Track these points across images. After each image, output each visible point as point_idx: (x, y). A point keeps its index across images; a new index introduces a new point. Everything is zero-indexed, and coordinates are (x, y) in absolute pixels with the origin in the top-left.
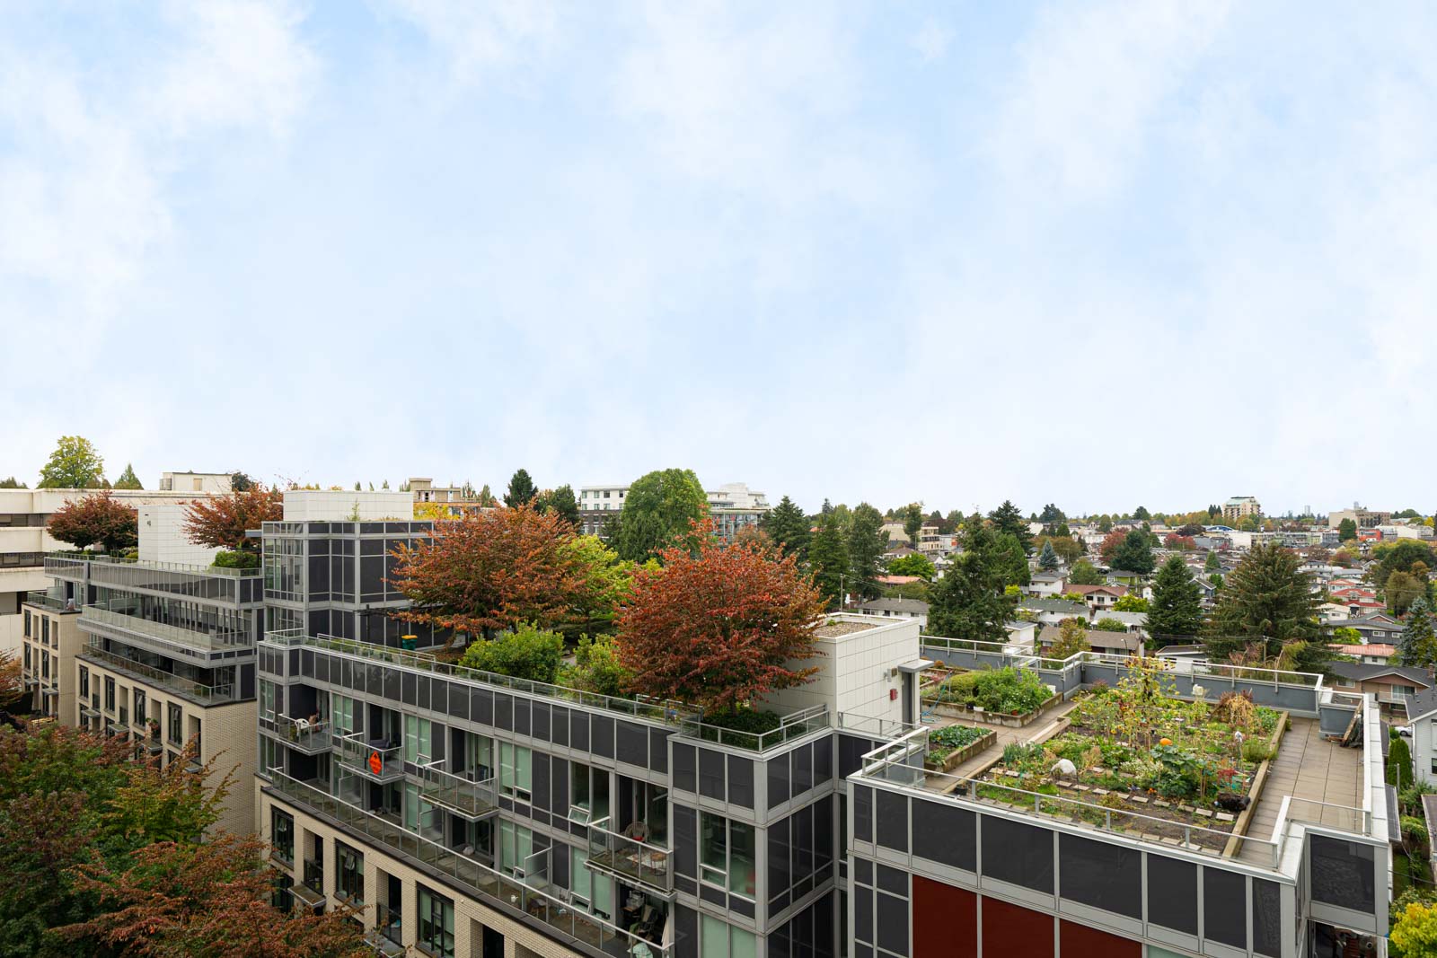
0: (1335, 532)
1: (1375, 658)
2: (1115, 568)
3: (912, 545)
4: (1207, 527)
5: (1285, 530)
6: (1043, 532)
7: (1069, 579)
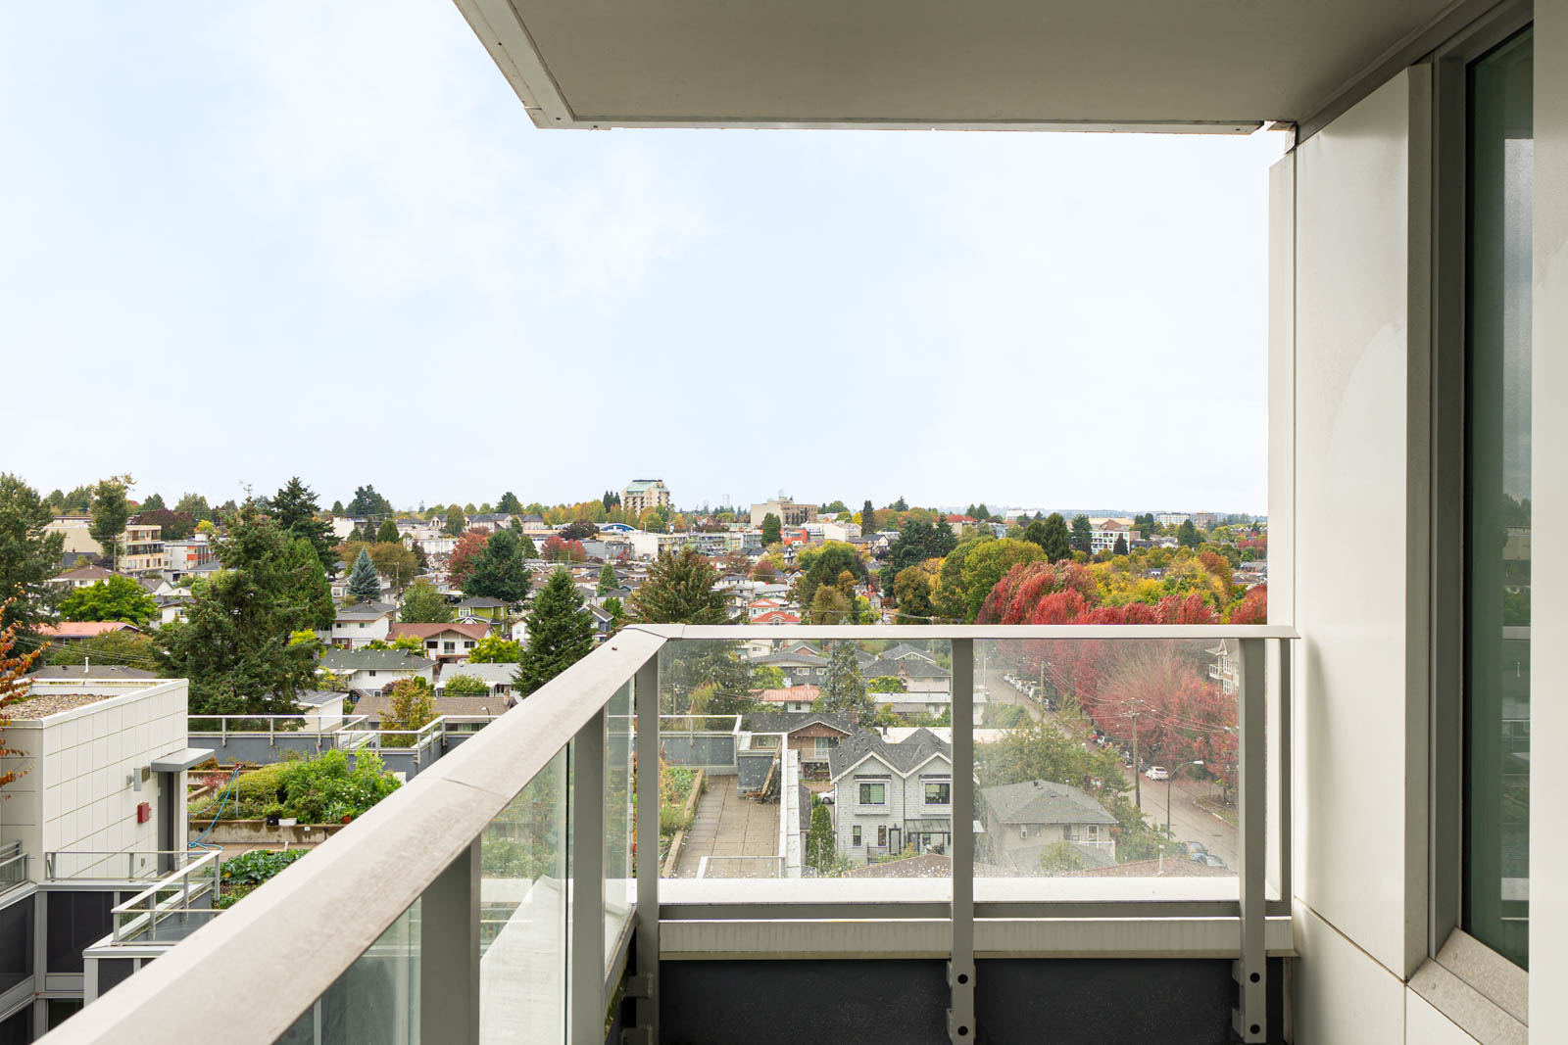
0: (758, 532)
1: (798, 704)
2: (470, 593)
3: (108, 562)
4: (601, 526)
5: (699, 529)
6: (355, 534)
7: (399, 615)
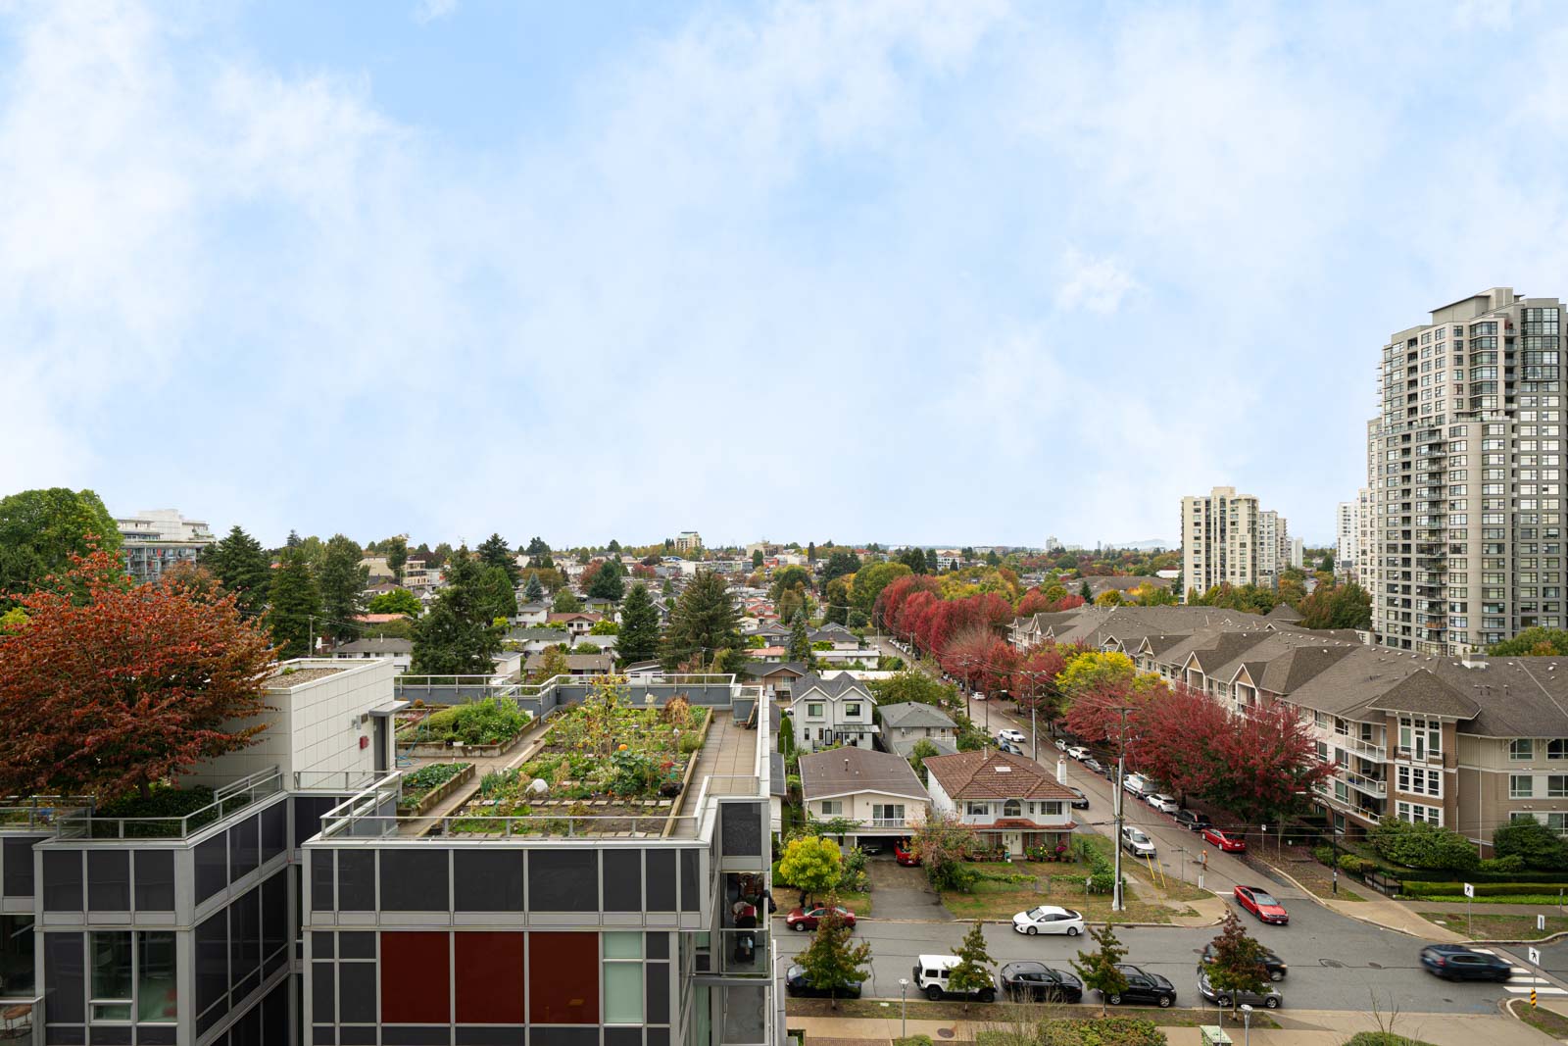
0: (751, 560)
1: (773, 657)
2: (592, 596)
3: (397, 581)
4: (664, 558)
5: (718, 559)
6: (530, 564)
7: (552, 608)
